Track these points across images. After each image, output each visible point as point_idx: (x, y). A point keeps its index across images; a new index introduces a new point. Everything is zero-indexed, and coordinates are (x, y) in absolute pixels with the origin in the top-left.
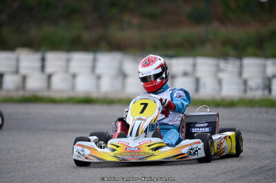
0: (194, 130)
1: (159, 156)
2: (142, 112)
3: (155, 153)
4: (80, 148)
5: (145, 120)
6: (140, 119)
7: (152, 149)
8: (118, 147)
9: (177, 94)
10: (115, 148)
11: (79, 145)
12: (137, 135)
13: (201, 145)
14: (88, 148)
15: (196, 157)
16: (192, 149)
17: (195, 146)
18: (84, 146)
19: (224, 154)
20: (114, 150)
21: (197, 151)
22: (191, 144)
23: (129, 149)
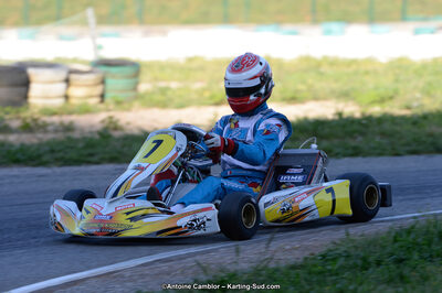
2: (146, 157)
3: (135, 224)
5: (143, 169)
6: (138, 168)
7: (132, 219)
8: (88, 212)
9: (267, 125)
12: (115, 194)
13: (213, 213)
15: (201, 232)
16: (195, 221)
17: (199, 215)
20: (83, 217)
21: (204, 223)
23: (99, 217)
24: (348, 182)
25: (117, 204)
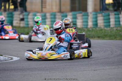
0: (72, 46)
1: (53, 57)
2: (49, 42)
4: (27, 54)
5: (50, 45)
6: (48, 44)
7: (51, 55)
8: (39, 54)
10: (38, 54)
11: (27, 53)
12: (46, 50)
13: (69, 54)
14: (29, 54)
15: (66, 58)
16: (65, 56)
17: (66, 54)
18: (28, 53)
19: (81, 57)
20: (37, 55)
21: (67, 56)
22: (65, 54)
23: (42, 55)
24: (87, 50)
25: (46, 52)
